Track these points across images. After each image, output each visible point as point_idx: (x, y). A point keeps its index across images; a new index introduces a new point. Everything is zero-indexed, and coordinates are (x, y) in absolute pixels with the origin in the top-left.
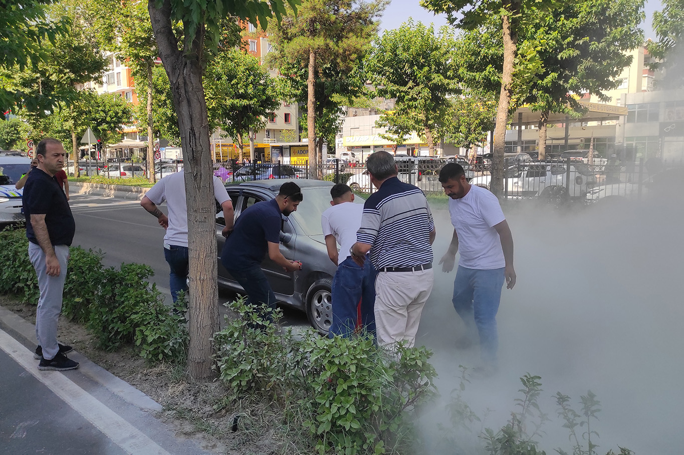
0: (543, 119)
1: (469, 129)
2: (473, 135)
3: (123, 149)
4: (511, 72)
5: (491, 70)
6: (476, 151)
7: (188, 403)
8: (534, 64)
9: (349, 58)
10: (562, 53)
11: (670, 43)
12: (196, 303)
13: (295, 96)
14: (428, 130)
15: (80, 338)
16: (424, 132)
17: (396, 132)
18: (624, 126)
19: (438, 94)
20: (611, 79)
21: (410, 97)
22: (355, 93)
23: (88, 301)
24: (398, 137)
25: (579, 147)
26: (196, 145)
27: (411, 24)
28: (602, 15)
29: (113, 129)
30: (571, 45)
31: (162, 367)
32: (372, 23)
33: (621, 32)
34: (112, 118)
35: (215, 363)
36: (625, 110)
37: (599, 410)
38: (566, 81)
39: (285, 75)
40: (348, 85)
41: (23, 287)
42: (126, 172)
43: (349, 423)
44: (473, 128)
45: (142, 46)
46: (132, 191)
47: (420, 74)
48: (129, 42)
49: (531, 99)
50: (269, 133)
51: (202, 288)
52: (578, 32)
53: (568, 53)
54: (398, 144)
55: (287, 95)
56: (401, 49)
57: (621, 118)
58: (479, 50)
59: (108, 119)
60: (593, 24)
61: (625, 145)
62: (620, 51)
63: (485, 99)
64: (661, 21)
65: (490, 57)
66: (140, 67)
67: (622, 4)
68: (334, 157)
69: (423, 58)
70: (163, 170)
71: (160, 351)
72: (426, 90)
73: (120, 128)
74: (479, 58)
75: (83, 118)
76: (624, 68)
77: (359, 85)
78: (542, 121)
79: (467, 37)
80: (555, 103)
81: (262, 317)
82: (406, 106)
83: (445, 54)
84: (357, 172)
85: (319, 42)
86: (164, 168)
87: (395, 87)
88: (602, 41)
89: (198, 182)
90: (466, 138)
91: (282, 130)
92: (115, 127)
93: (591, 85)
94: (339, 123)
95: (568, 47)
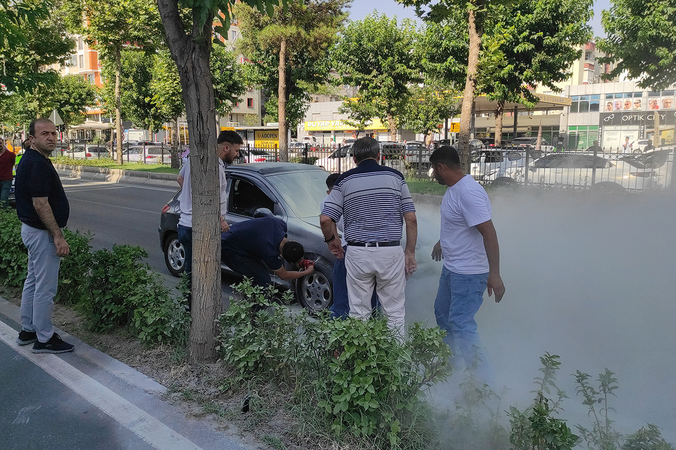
0: (500, 108)
1: (428, 116)
2: (431, 122)
3: (85, 130)
4: (476, 64)
5: (451, 61)
6: (433, 137)
7: (193, 385)
8: (497, 56)
9: (320, 47)
10: (518, 47)
11: (617, 39)
12: (200, 285)
13: (262, 82)
14: (391, 117)
15: (70, 320)
16: (386, 119)
17: (358, 118)
18: (568, 116)
19: (400, 83)
20: (561, 71)
21: (374, 85)
22: (320, 80)
23: (76, 283)
24: (359, 123)
25: (526, 135)
26: (203, 129)
27: (376, 16)
28: (555, 12)
29: (76, 111)
30: (527, 39)
31: (161, 348)
32: (341, 14)
33: (572, 28)
34: (76, 100)
35: (220, 344)
36: (569, 101)
37: (616, 387)
38: (521, 73)
39: (253, 61)
40: (314, 72)
41: (5, 269)
42: (92, 153)
43: (367, 403)
44: (431, 116)
45: (111, 29)
46: (99, 172)
47: (385, 64)
48: (97, 25)
49: (489, 89)
50: (232, 118)
51: (206, 269)
52: (534, 28)
53: (523, 46)
54: (360, 130)
55: (255, 81)
56: (366, 39)
57: (565, 108)
58: (441, 42)
59: (72, 101)
60: (547, 20)
61: (568, 133)
62: (571, 46)
63: (442, 89)
64: (609, 19)
65: (451, 49)
66: (108, 50)
67: (573, 3)
68: (296, 141)
69: (387, 48)
70: (130, 151)
71: (158, 333)
72: (389, 79)
73: (84, 110)
74: (441, 49)
75: (48, 99)
76: (574, 62)
77: (324, 72)
78: (499, 110)
79: (429, 30)
80: (510, 94)
81: (269, 298)
82: (370, 94)
83: (408, 45)
84: (323, 156)
85: (291, 30)
86: (131, 149)
87: (360, 76)
88: (555, 36)
89: (205, 164)
90: (425, 124)
91: (245, 114)
92: (79, 109)
93: (544, 77)
94: (305, 109)
95: (524, 41)
